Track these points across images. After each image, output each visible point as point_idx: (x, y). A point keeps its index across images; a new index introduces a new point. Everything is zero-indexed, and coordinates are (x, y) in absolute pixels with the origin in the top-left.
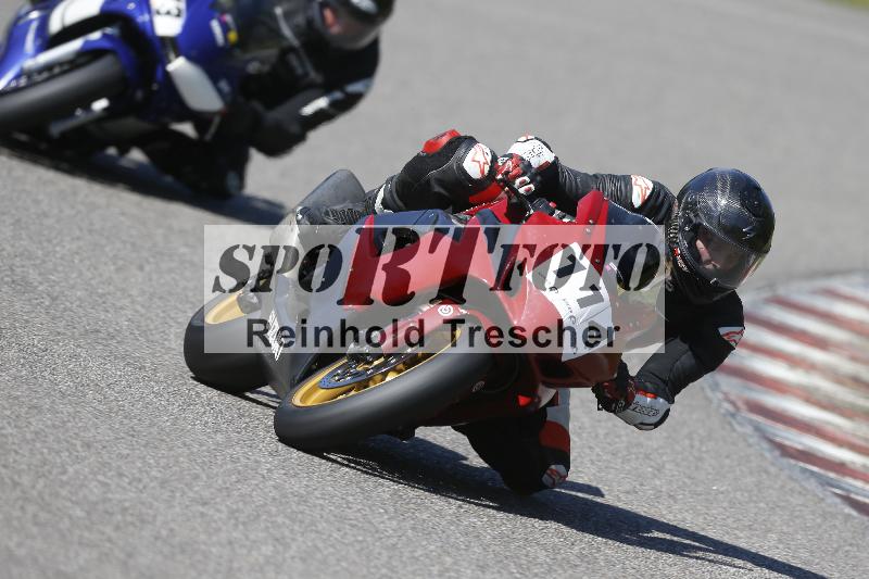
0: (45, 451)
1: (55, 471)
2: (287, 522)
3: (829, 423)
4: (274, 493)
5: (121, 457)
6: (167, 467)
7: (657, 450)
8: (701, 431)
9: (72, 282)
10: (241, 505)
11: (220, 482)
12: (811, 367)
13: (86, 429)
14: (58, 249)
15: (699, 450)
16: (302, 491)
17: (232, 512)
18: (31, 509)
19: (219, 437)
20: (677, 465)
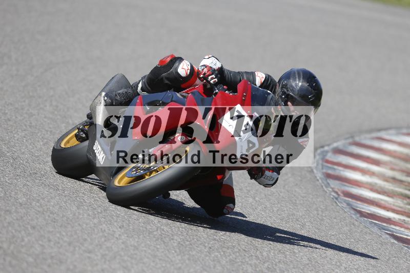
0: (14, 231)
1: (19, 241)
2: (129, 259)
3: (382, 200)
4: (123, 246)
5: (49, 232)
6: (71, 236)
7: (302, 216)
8: (322, 207)
9: (23, 151)
10: (107, 252)
11: (97, 241)
12: (372, 174)
13: (32, 220)
14: (15, 135)
15: (322, 216)
16: (136, 244)
17: (103, 256)
18: (8, 259)
19: (96, 221)
20: (312, 223)
